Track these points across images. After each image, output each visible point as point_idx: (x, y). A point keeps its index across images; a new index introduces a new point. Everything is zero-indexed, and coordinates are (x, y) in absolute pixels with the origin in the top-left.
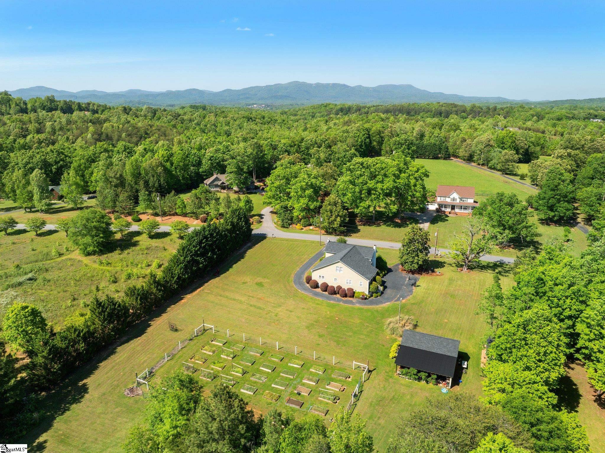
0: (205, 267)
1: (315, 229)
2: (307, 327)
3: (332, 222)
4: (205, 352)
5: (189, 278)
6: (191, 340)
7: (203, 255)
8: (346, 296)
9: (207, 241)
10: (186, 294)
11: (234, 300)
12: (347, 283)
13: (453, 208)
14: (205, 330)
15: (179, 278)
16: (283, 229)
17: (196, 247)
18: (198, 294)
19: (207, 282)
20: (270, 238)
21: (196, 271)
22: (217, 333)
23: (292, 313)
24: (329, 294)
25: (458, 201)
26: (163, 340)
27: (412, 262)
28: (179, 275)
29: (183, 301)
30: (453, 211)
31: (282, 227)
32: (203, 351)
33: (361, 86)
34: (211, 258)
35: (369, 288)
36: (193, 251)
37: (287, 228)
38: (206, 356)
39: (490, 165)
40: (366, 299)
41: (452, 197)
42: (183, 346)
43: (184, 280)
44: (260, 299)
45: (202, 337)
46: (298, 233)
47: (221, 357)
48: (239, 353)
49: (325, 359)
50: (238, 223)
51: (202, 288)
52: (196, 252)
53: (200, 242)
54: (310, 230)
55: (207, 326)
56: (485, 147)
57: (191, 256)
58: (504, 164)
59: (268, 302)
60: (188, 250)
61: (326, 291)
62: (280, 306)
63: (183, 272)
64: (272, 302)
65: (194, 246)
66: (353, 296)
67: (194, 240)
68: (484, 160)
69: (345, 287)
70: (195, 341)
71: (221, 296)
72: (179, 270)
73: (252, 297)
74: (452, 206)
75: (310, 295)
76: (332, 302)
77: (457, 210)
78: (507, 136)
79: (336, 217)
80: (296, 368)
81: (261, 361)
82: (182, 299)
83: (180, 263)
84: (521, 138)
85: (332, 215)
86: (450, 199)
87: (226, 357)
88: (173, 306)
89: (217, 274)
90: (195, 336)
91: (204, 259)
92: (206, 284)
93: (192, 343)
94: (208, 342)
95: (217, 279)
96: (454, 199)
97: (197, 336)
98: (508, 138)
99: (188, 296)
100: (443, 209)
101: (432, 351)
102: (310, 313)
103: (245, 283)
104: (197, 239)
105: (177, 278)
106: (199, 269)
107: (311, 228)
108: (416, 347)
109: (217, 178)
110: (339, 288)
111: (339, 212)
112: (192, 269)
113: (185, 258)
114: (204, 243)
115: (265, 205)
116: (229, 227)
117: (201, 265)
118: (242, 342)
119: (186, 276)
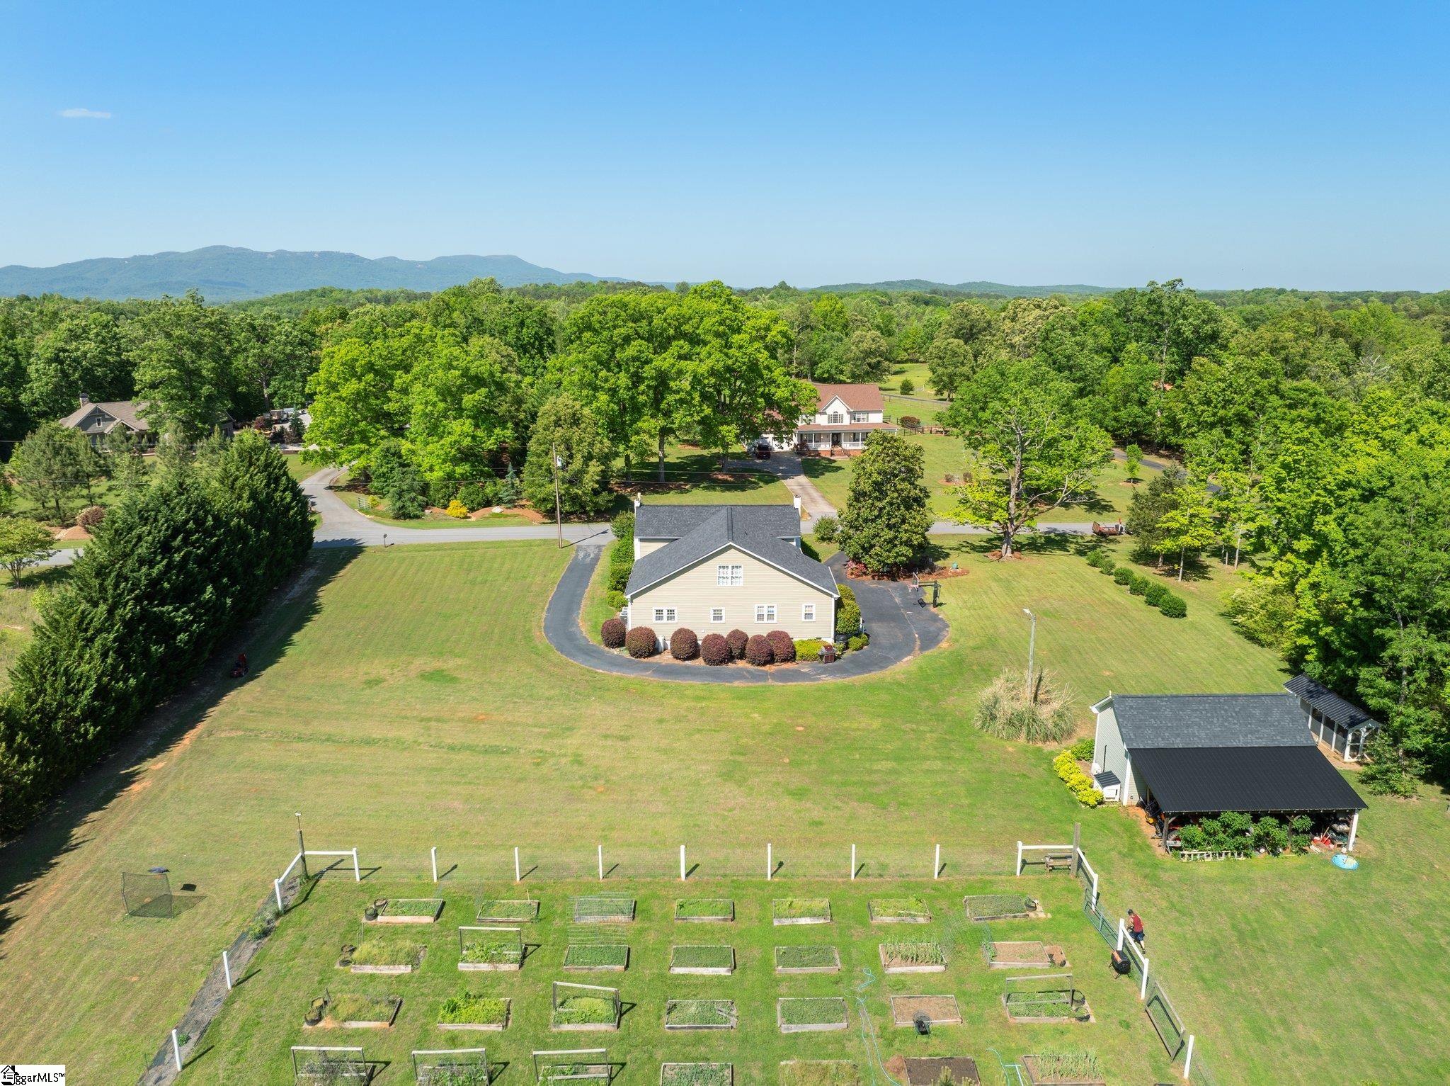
0: (197, 642)
1: (509, 512)
2: (727, 776)
3: (575, 480)
4: (369, 969)
5: (141, 690)
6: (265, 933)
7: (183, 595)
8: (771, 659)
9: (185, 541)
10: (141, 759)
11: (368, 742)
12: (760, 617)
13: (836, 439)
14: (312, 879)
15: (100, 693)
16: (401, 522)
17: (152, 564)
18: (195, 751)
19: (214, 702)
20: (376, 549)
21: (163, 660)
22: (372, 879)
23: (632, 742)
24: (710, 662)
25: (847, 420)
26: (113, 972)
27: (890, 541)
28: (99, 680)
29: (135, 787)
30: (838, 448)
31: (397, 517)
32: (354, 970)
33: (395, 258)
34: (214, 608)
35: (836, 620)
36: (144, 582)
37: (417, 517)
38: (383, 988)
39: (818, 372)
40: (836, 658)
41: (830, 411)
42: (240, 974)
43: (123, 700)
44: (474, 720)
45: (310, 909)
46: (460, 527)
47: (462, 974)
48: (534, 938)
49: (884, 866)
50: (270, 497)
51: (201, 727)
52: (154, 583)
53: (165, 547)
54: (495, 515)
55: (319, 855)
56: (799, 333)
57: (138, 600)
58: (859, 363)
59: (510, 723)
60: (121, 577)
61: (694, 655)
62: (570, 729)
63: (114, 667)
64: (530, 721)
65: (142, 562)
66: (791, 656)
67: (140, 538)
68: (800, 364)
69: (755, 629)
70: (290, 935)
71: (300, 738)
72: (97, 661)
73: (438, 720)
74: (833, 434)
75: (648, 677)
76: (736, 684)
77: (846, 445)
78: (831, 312)
79: (588, 458)
80: (812, 928)
81: (651, 938)
82: (128, 781)
83: (99, 631)
84: (859, 317)
85: (571, 456)
86: (825, 417)
87: (485, 967)
88: (94, 815)
89: (243, 672)
90: (278, 915)
91: (191, 611)
92: (214, 712)
93: (277, 947)
94: (355, 922)
95: (252, 687)
96: (836, 417)
97: (287, 910)
98: (833, 314)
99: (154, 765)
100: (813, 445)
101: (1235, 744)
102: (699, 731)
103: (377, 682)
104: (149, 536)
105: (94, 696)
106: (174, 653)
107: (497, 510)
108: (1179, 743)
109: (96, 410)
110: (738, 635)
111: (591, 444)
112: (146, 653)
113: (111, 611)
114: (178, 550)
115: (310, 464)
116: (247, 505)
117: (183, 637)
118: (509, 887)
119: (132, 681)
